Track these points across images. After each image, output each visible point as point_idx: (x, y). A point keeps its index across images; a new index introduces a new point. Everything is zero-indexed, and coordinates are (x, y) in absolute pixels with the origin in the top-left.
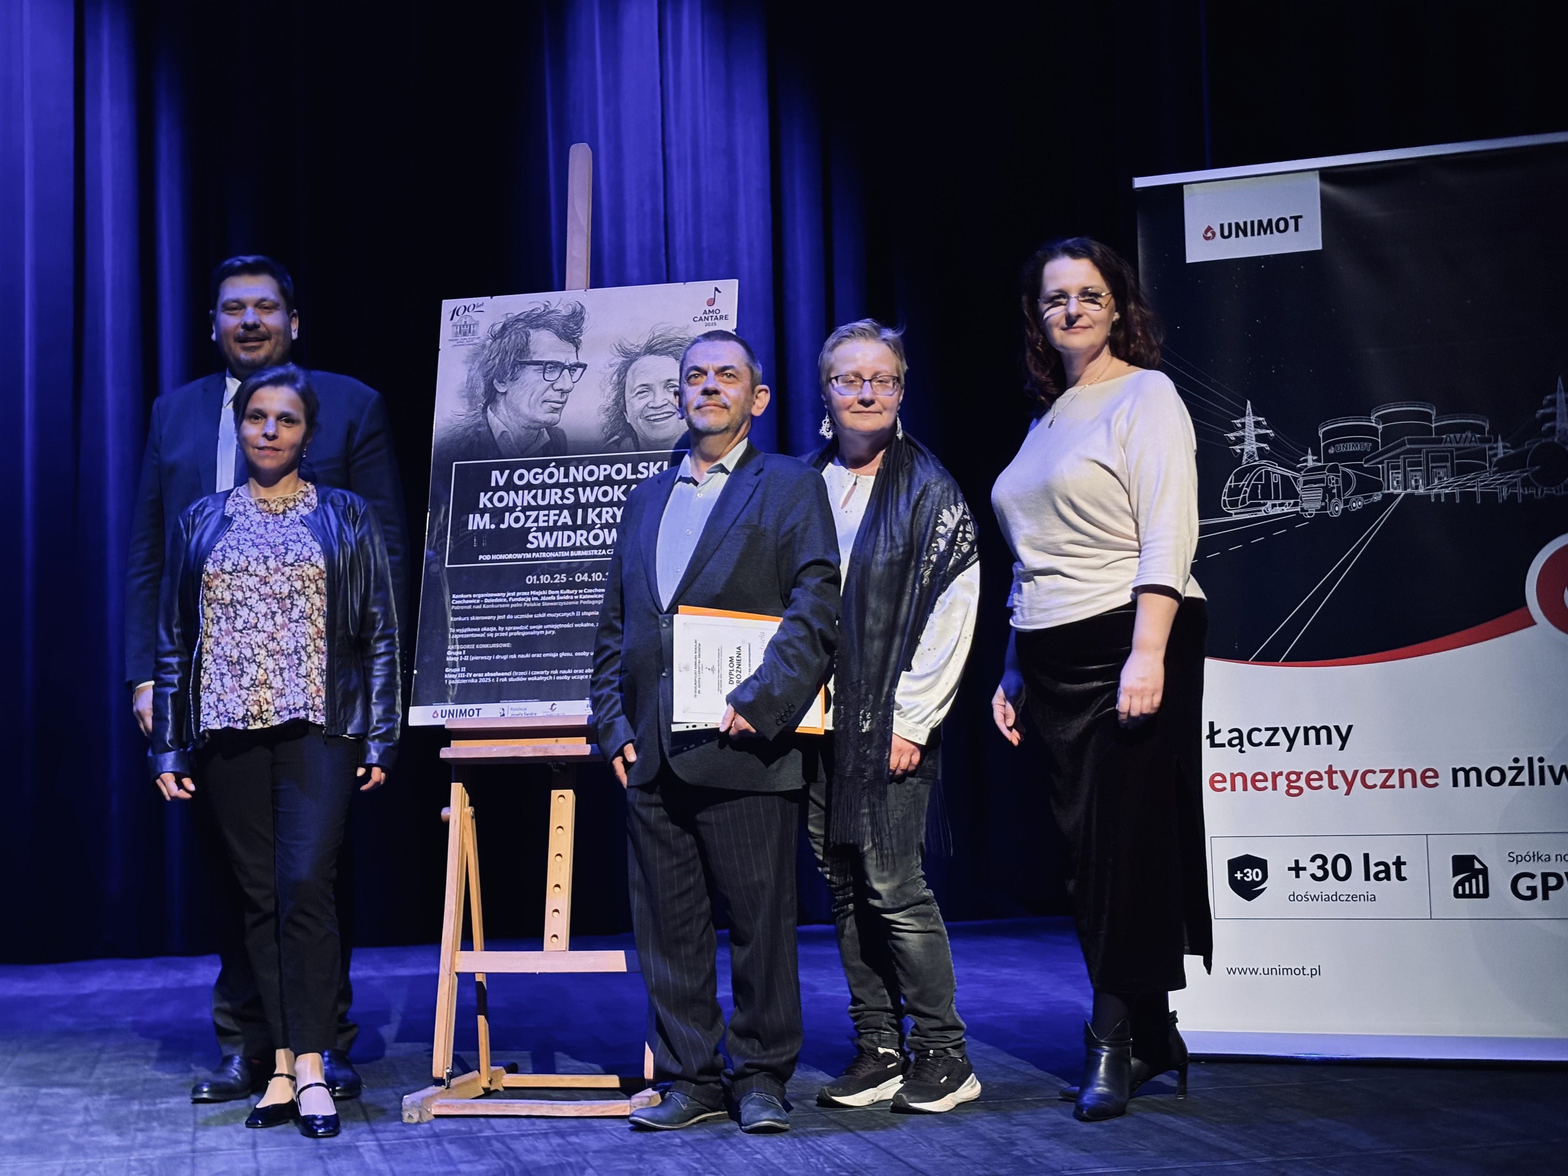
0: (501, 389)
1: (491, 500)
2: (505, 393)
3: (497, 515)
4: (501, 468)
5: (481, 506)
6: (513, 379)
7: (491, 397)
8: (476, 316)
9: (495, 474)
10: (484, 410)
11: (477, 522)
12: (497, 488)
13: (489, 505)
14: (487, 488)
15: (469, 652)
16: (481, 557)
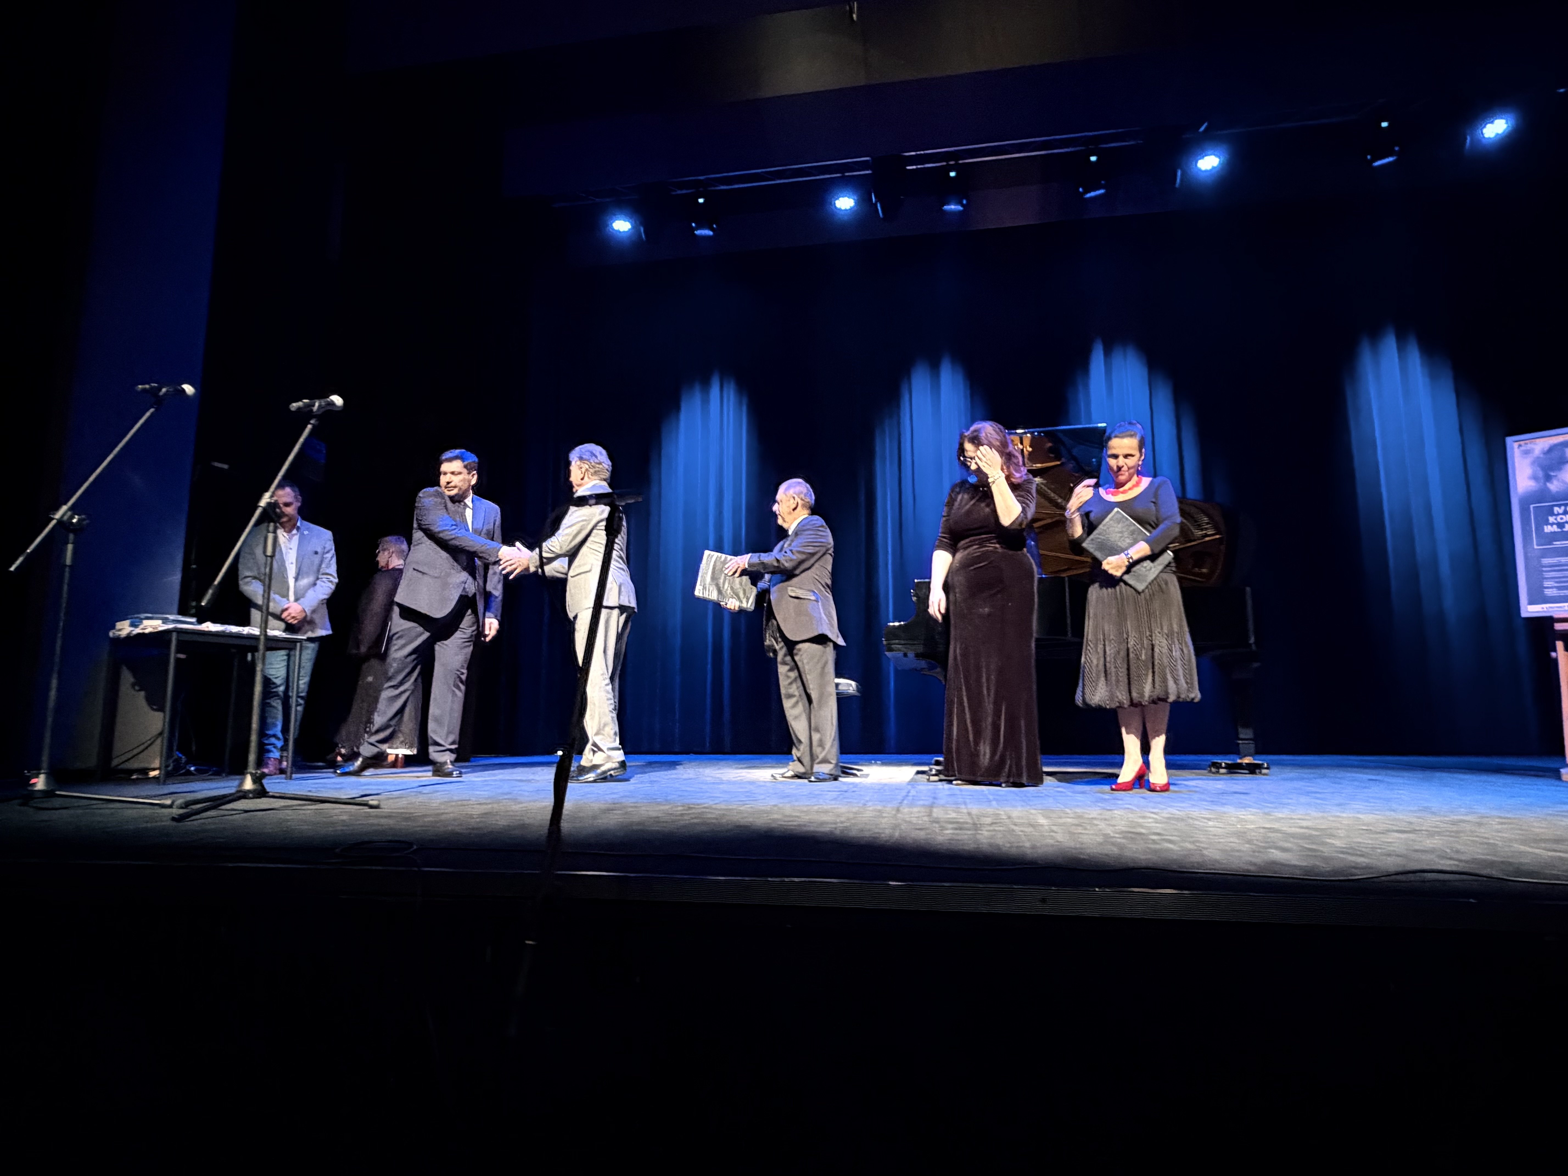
0: (1552, 474)
1: (1556, 519)
2: (1556, 476)
3: (1561, 525)
4: (1559, 506)
5: (1550, 522)
6: (1560, 469)
7: (1548, 478)
8: (1532, 446)
9: (1556, 509)
10: (1545, 484)
11: (1548, 529)
12: (1559, 514)
13: (1555, 521)
14: (1553, 514)
15: (1557, 582)
16: (1555, 543)
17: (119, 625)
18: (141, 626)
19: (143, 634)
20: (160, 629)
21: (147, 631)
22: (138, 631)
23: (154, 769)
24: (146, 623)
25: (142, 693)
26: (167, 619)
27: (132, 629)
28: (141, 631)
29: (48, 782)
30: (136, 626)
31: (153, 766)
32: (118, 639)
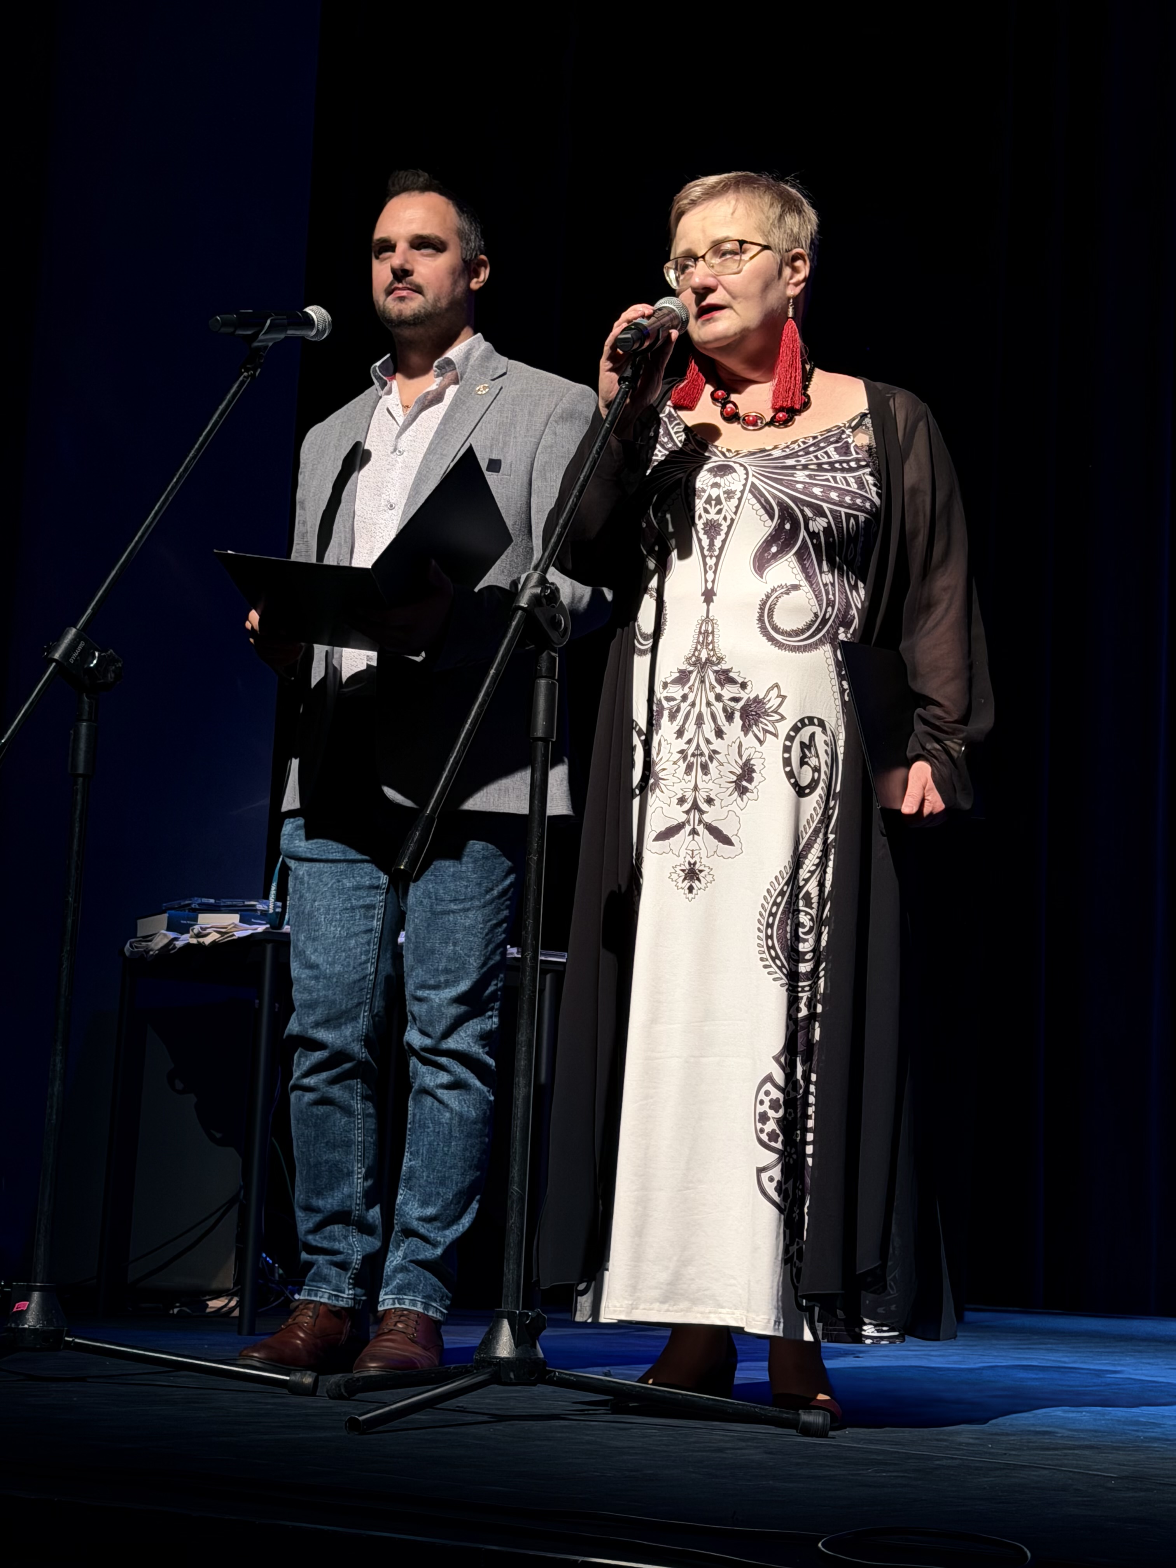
17: (145, 926)
18: (197, 929)
19: (200, 945)
20: (239, 934)
21: (207, 941)
22: (186, 939)
23: (217, 1295)
24: (206, 920)
25: (192, 1099)
26: (253, 909)
27: (171, 935)
28: (194, 941)
29: (46, 1310)
30: (184, 929)
31: (215, 1285)
32: (142, 959)
